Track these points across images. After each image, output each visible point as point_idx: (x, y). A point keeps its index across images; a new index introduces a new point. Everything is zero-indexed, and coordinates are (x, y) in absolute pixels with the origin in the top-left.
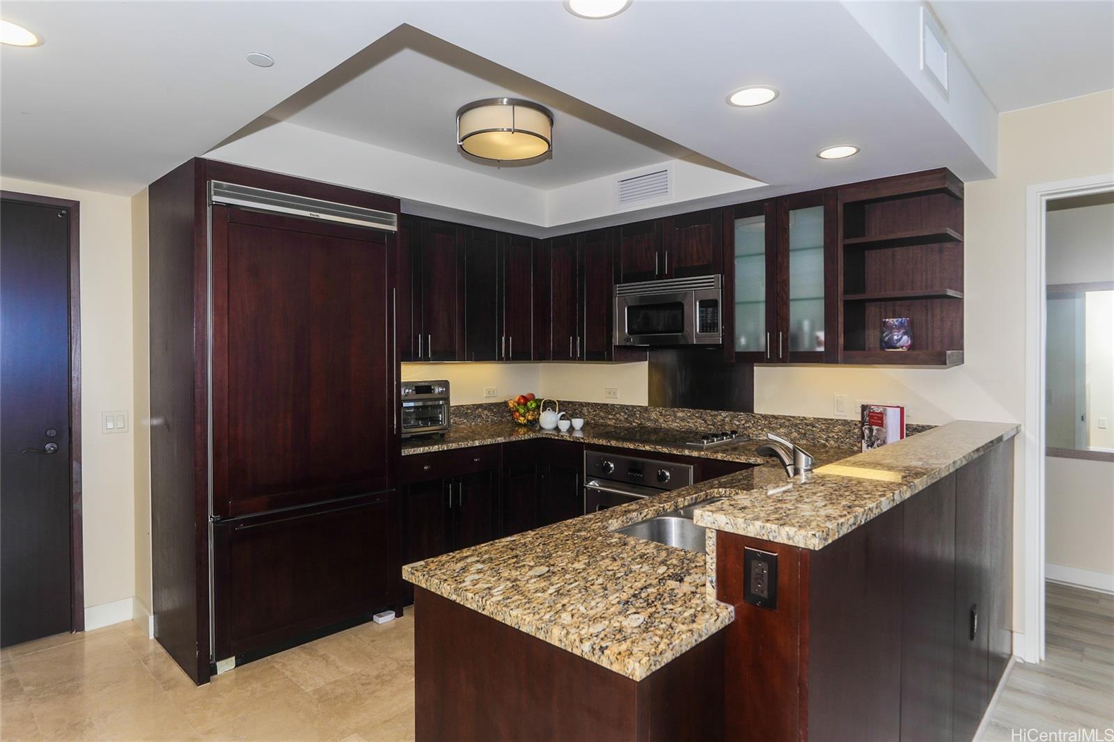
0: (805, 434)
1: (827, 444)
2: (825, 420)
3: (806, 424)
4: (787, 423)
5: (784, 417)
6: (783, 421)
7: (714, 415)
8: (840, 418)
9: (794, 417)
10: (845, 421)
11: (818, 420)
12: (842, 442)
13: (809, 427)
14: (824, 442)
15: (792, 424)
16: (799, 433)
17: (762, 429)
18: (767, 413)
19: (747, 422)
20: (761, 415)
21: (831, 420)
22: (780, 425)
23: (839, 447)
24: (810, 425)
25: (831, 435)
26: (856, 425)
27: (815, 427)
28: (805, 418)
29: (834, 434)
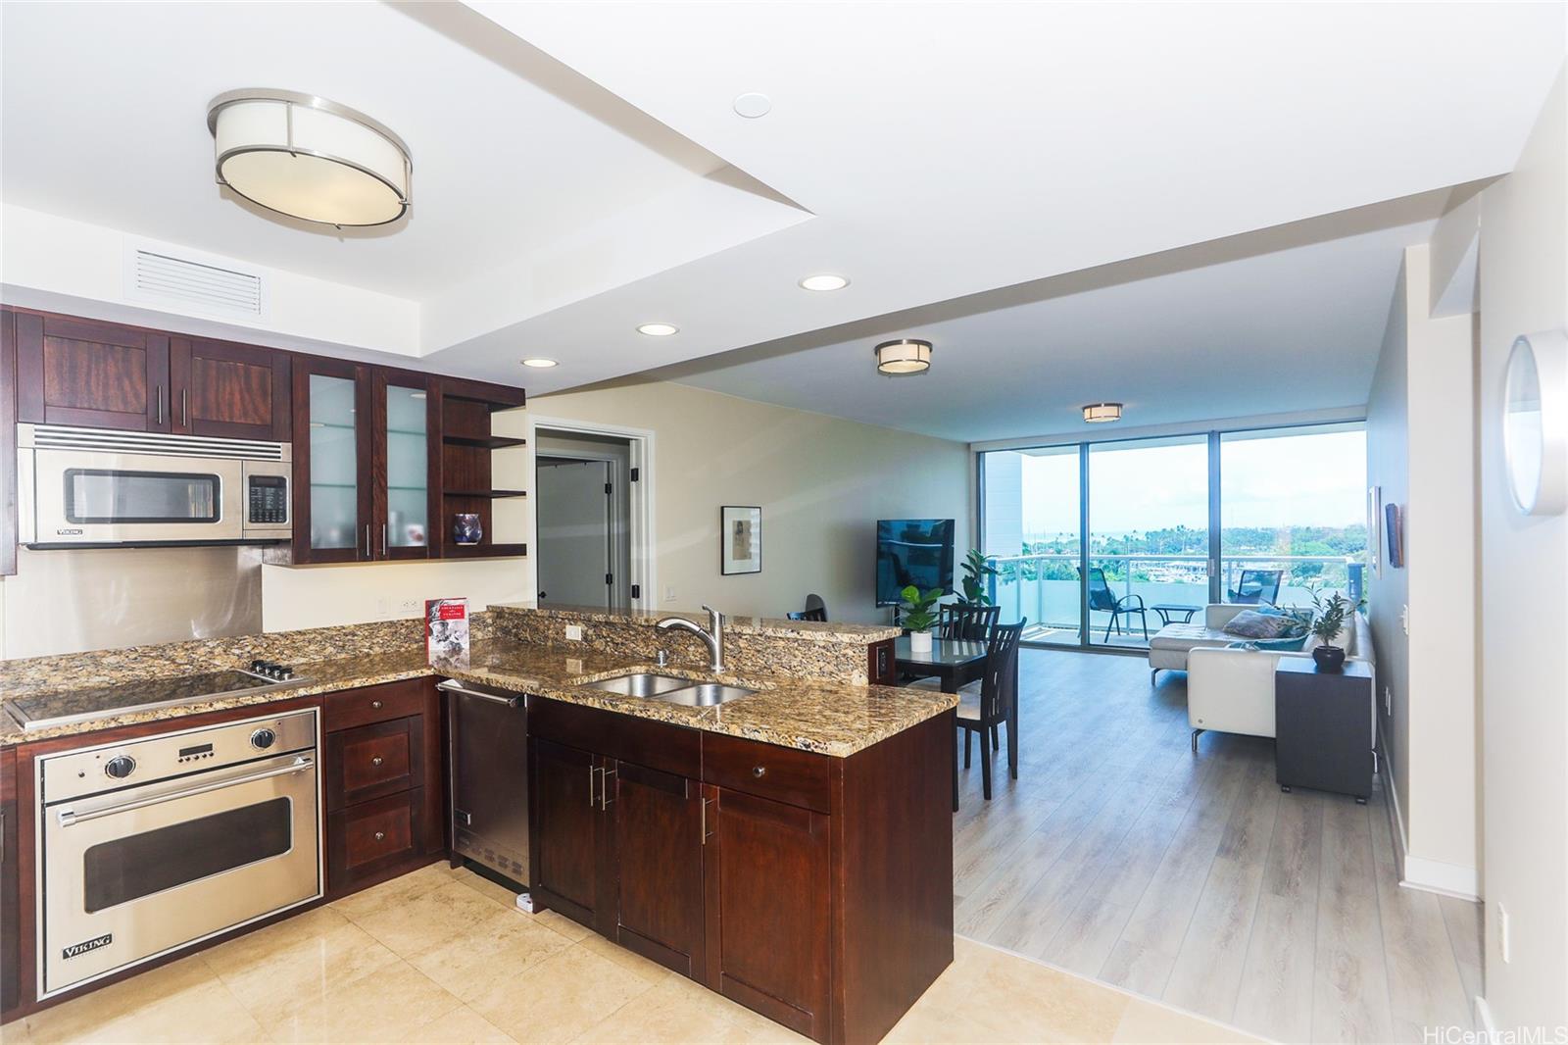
0: (343, 647)
1: (371, 652)
2: (368, 625)
3: (346, 635)
4: (319, 638)
5: (315, 631)
6: (313, 635)
7: (192, 648)
8: (386, 620)
9: (328, 629)
10: (391, 622)
11: (359, 627)
12: (388, 646)
13: (349, 637)
14: (366, 650)
15: (327, 637)
16: (335, 646)
17: (281, 653)
18: (288, 630)
19: (255, 647)
20: (279, 634)
21: (376, 624)
22: (309, 642)
23: (385, 653)
24: (350, 634)
25: (375, 641)
26: (402, 625)
27: (356, 635)
28: (344, 628)
29: (378, 639)
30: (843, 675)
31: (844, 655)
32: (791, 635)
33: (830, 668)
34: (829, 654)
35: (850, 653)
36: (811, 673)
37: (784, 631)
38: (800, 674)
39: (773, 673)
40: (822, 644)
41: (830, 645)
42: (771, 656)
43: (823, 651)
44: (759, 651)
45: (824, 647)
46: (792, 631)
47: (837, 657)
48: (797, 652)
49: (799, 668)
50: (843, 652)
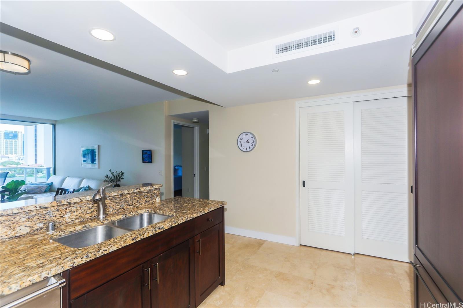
30: (153, 200)
31: (154, 193)
32: (136, 191)
33: (149, 199)
34: (148, 194)
35: (156, 192)
36: (141, 204)
37: (133, 190)
38: (137, 206)
39: (124, 210)
40: (146, 191)
41: (149, 191)
42: (123, 203)
43: (146, 194)
44: (117, 202)
45: (147, 192)
46: (137, 189)
47: (151, 194)
48: (136, 197)
49: (137, 203)
50: (153, 192)
